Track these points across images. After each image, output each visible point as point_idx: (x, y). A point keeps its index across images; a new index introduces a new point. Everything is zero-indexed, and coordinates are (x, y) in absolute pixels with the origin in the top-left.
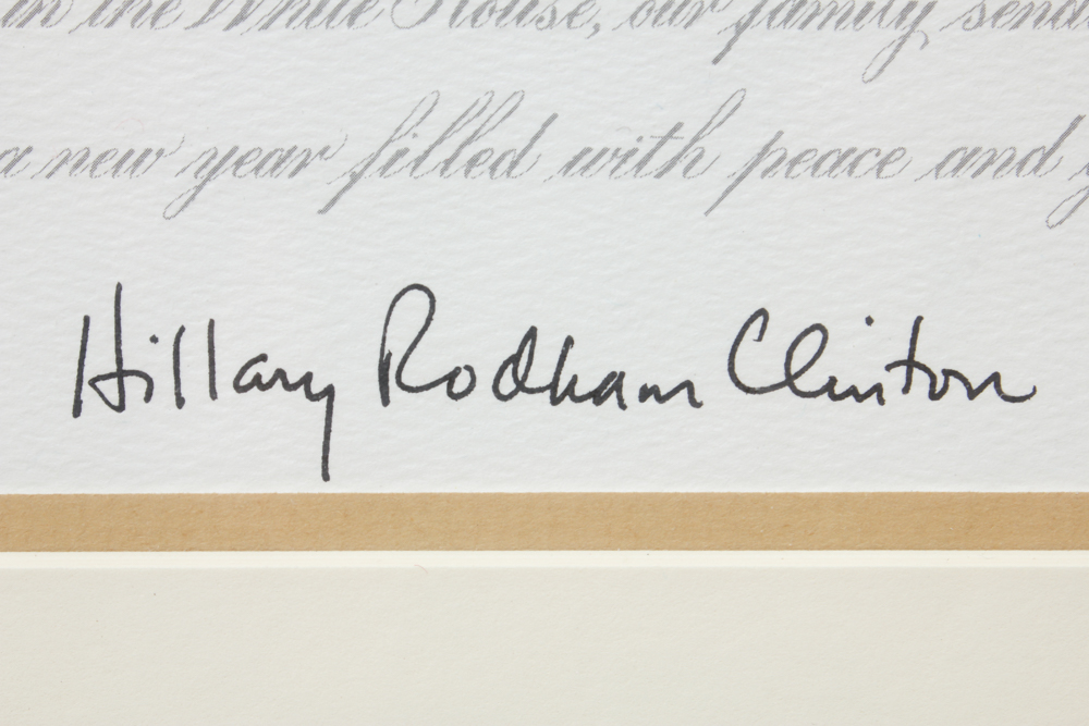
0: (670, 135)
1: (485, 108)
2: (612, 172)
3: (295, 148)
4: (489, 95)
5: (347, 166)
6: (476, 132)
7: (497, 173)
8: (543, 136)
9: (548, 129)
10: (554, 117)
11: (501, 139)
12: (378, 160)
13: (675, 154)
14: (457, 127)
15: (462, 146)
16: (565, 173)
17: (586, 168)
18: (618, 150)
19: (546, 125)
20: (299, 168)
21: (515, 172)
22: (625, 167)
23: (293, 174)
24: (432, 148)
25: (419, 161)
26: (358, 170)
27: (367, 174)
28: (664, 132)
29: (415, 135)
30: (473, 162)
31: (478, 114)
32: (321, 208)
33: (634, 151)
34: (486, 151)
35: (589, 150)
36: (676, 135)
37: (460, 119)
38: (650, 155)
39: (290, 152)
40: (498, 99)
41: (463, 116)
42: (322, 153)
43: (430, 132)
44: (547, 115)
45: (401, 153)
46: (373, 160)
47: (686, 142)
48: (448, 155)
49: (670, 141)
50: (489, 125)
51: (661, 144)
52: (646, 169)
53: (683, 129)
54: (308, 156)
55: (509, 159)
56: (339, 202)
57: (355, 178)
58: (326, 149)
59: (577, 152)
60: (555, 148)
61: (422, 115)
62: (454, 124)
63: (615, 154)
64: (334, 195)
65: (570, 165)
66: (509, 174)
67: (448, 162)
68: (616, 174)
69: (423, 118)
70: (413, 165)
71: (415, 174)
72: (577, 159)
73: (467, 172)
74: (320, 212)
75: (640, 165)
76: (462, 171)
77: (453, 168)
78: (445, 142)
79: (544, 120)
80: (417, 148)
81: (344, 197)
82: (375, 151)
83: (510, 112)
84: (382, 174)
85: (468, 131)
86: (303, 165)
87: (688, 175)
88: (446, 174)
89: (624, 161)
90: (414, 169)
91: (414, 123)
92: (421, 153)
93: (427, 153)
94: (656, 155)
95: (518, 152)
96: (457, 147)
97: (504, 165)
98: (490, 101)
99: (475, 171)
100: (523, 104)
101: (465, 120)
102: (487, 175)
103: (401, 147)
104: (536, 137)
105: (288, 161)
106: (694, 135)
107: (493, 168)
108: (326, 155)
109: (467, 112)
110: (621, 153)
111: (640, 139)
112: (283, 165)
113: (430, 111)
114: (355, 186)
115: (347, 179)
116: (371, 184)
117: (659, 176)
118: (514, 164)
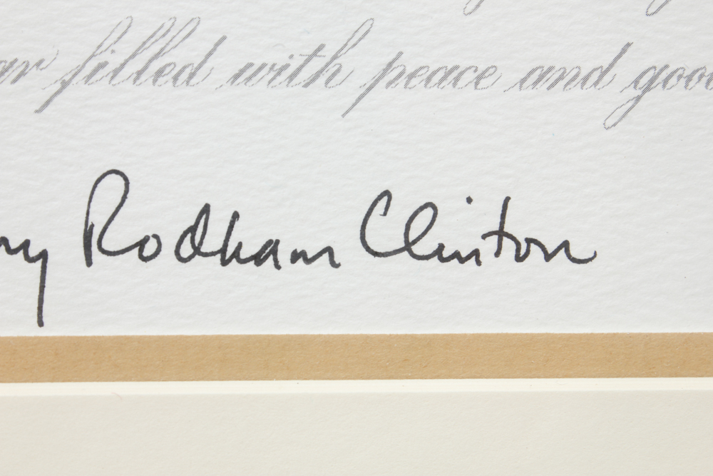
0: (315, 54)
1: (169, 31)
2: (270, 82)
3: (16, 60)
4: (173, 21)
5: (59, 75)
6: (162, 50)
7: (179, 82)
8: (215, 53)
9: (219, 48)
10: (224, 38)
11: (181, 56)
12: (83, 71)
13: (319, 68)
14: (147, 45)
15: (150, 61)
16: (233, 82)
17: (250, 78)
18: (274, 65)
19: (217, 45)
20: (19, 76)
21: (193, 81)
22: (279, 79)
23: (15, 81)
24: (126, 61)
25: (116, 72)
26: (67, 78)
27: (74, 81)
28: (310, 51)
29: (113, 51)
30: (160, 73)
31: (164, 35)
32: (37, 108)
33: (287, 66)
34: (170, 65)
35: (251, 65)
36: (319, 54)
37: (149, 39)
38: (299, 69)
39: (12, 64)
40: (179, 24)
41: (152, 37)
42: (38, 64)
43: (125, 49)
44: (219, 37)
45: (102, 66)
46: (79, 71)
47: (328, 59)
48: (140, 67)
49: (315, 59)
50: (172, 44)
51: (307, 61)
52: (296, 81)
53: (325, 49)
54: (27, 66)
55: (188, 71)
56: (51, 103)
57: (65, 84)
58: (41, 61)
59: (242, 66)
60: (226, 63)
61: (119, 35)
62: (144, 43)
63: (271, 69)
64: (48, 98)
65: (237, 77)
66: (188, 83)
67: (139, 73)
68: (272, 84)
69: (120, 38)
70: (111, 75)
71: (113, 82)
72: (242, 71)
73: (155, 81)
74: (37, 111)
75: (292, 77)
76: (151, 81)
77: (143, 78)
78: (137, 57)
79: (216, 41)
80: (115, 61)
81: (56, 100)
82: (81, 63)
83: (189, 34)
84: (86, 82)
85: (155, 49)
86: (22, 74)
87: (329, 85)
88: (138, 82)
89: (279, 74)
90: (112, 78)
91: (112, 42)
92: (118, 66)
93: (123, 65)
94: (304, 69)
95: (195, 65)
96: (146, 61)
97: (184, 76)
98: (173, 24)
99: (161, 80)
100: (199, 29)
101: (153, 40)
102: (170, 84)
103: (102, 61)
104: (210, 54)
105: (10, 70)
106: (334, 54)
107: (175, 79)
108: (41, 66)
109: (155, 33)
110: (277, 67)
111: (291, 57)
112: (7, 74)
113: (125, 32)
114: (64, 91)
115: (58, 86)
116: (77, 90)
117: (306, 85)
118: (192, 76)
